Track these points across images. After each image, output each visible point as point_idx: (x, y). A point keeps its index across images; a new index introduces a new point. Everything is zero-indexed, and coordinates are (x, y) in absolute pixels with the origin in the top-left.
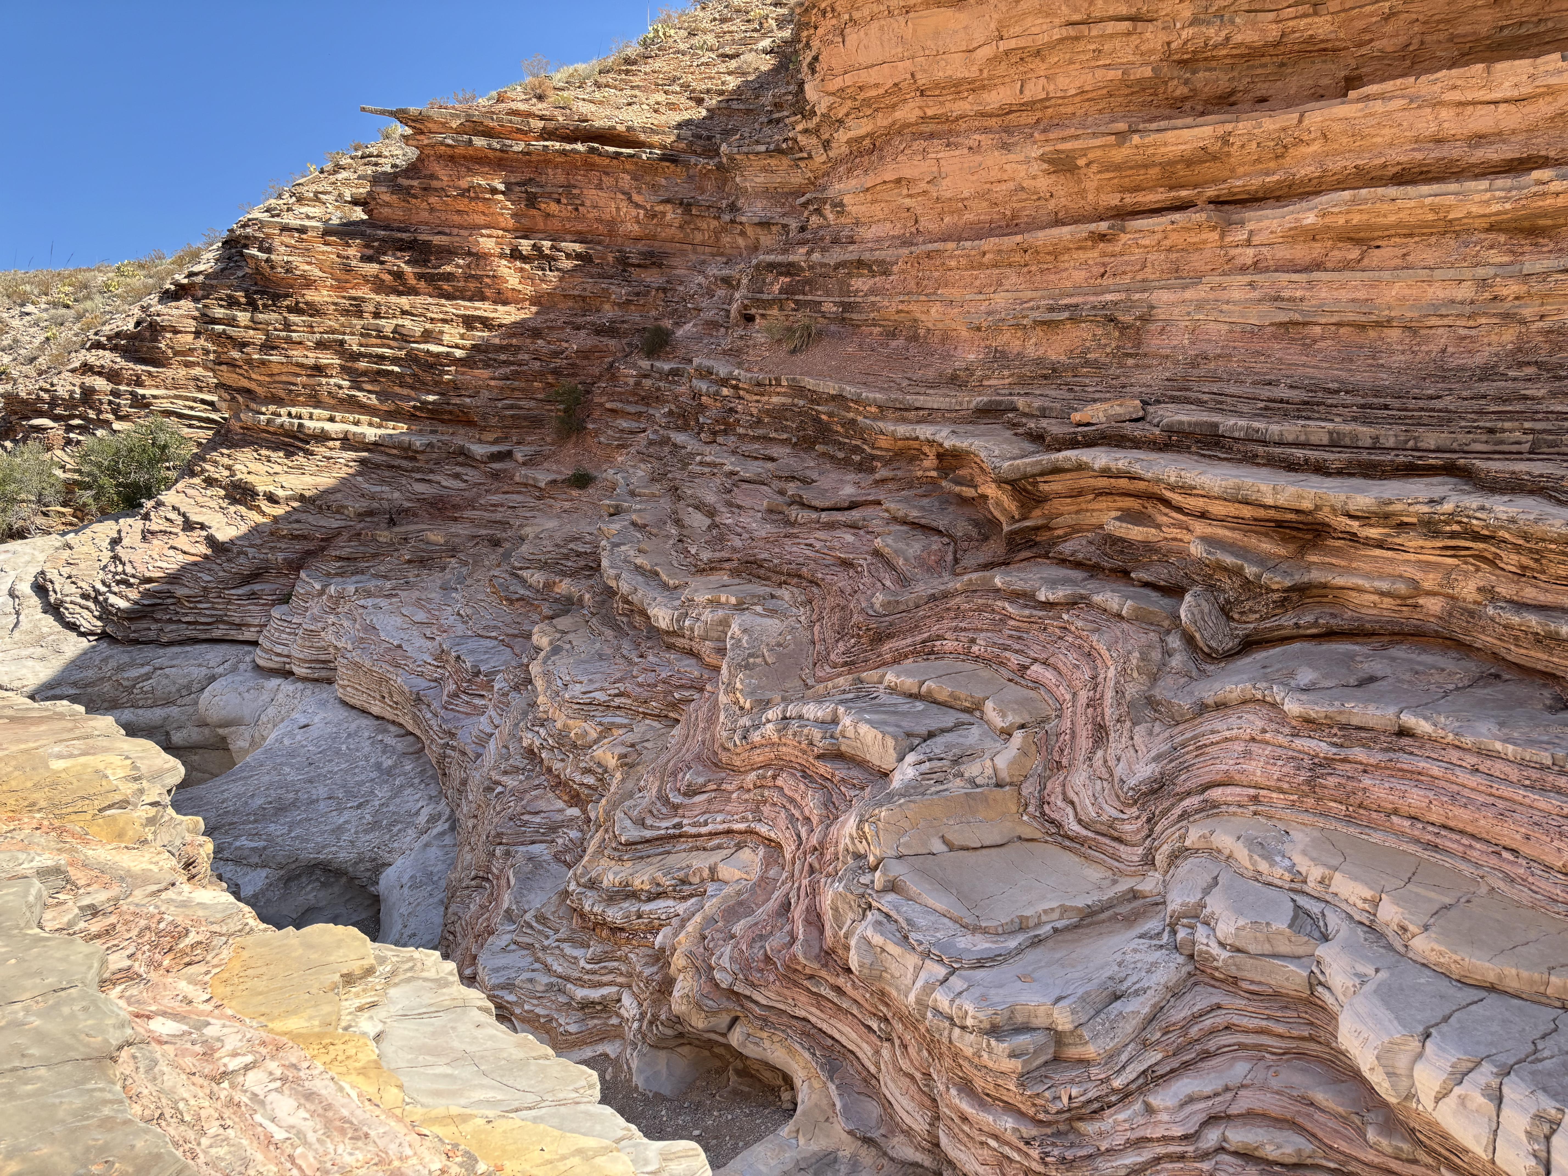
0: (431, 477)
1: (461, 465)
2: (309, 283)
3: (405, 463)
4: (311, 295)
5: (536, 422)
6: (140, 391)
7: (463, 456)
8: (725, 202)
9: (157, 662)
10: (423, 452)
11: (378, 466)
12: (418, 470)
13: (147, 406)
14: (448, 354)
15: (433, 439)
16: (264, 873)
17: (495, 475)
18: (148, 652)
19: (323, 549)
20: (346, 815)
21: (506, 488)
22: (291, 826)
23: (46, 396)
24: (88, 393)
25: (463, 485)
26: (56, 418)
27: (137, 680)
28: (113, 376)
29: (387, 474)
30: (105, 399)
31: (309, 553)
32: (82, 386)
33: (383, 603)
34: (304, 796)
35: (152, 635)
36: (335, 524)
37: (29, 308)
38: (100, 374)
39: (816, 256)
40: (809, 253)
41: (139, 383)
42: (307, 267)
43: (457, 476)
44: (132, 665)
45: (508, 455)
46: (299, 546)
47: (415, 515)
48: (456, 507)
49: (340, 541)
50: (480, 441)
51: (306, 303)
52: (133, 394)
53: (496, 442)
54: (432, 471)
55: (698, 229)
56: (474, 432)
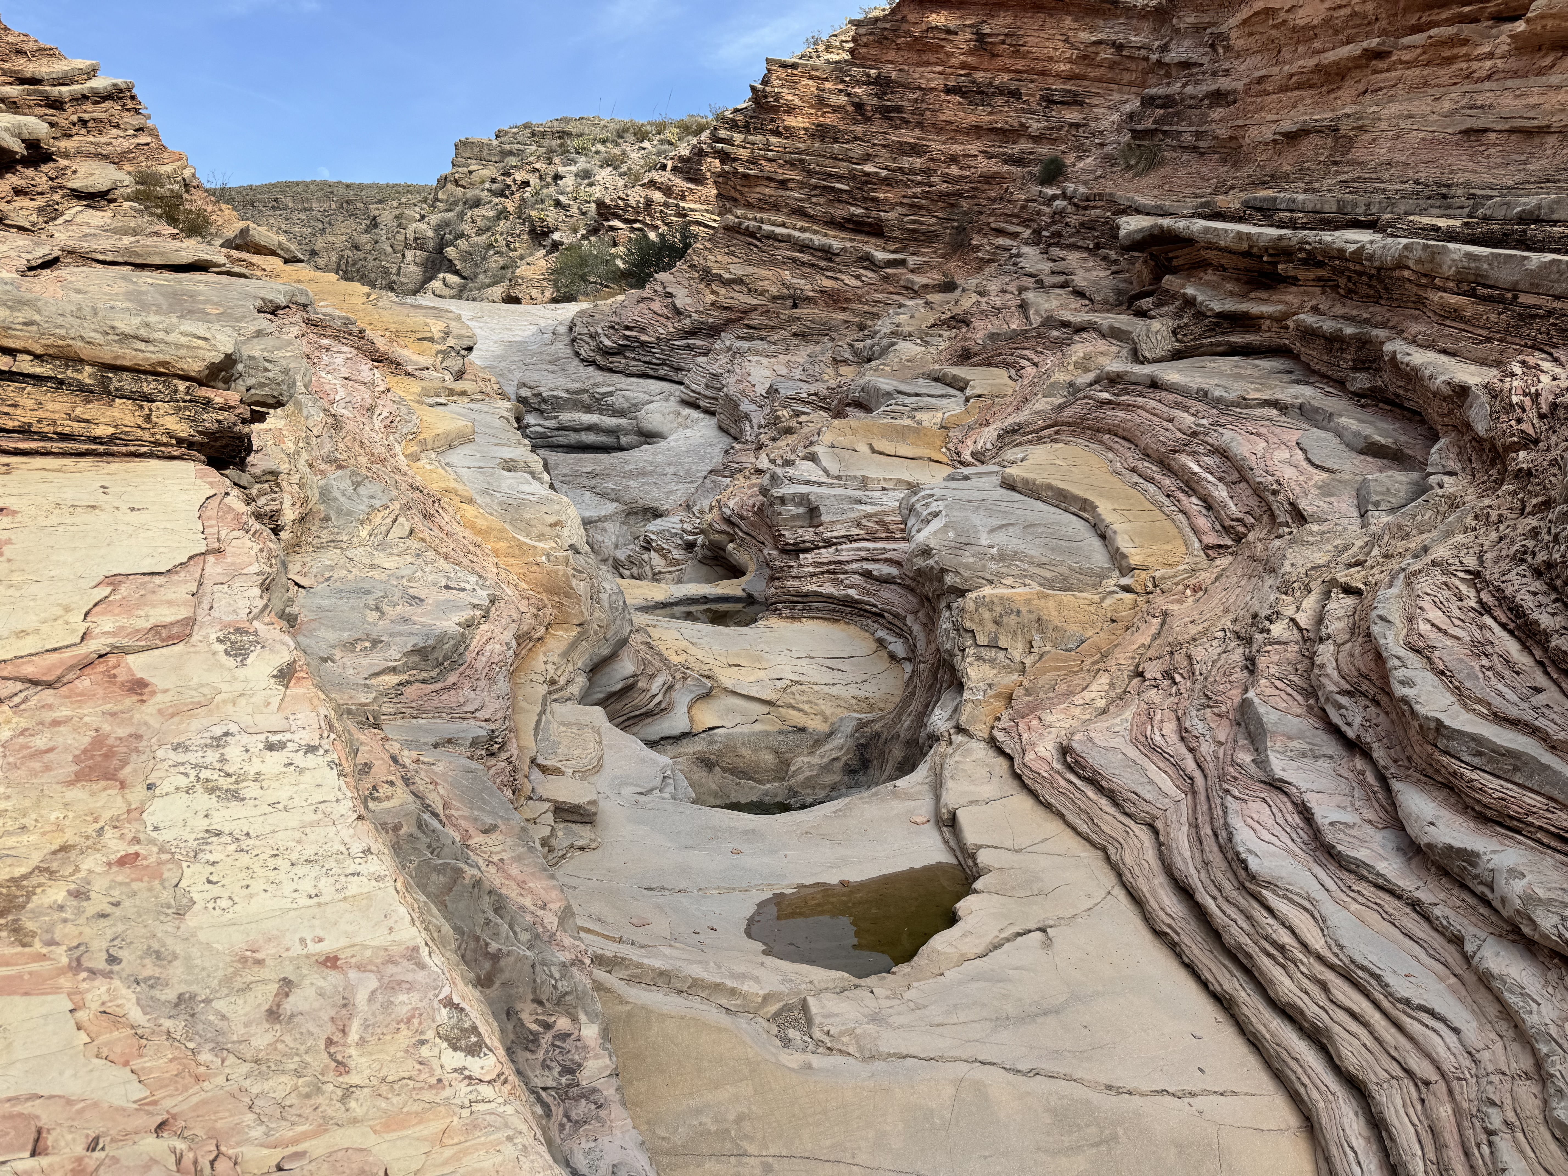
0: (839, 276)
1: (865, 268)
2: (790, 110)
3: (822, 263)
4: (791, 121)
5: (930, 238)
6: (682, 204)
7: (867, 261)
8: (1157, 43)
9: (619, 386)
10: (837, 255)
11: (803, 264)
12: (831, 270)
13: (685, 216)
14: (877, 173)
15: (848, 244)
16: (615, 505)
17: (886, 279)
18: (616, 378)
19: (741, 319)
20: (680, 486)
21: (891, 289)
22: (643, 485)
23: (621, 203)
24: (649, 203)
25: (859, 284)
26: (626, 221)
27: (604, 395)
28: (668, 191)
29: (808, 270)
30: (658, 208)
31: (730, 321)
32: (646, 197)
33: (764, 360)
34: (659, 470)
35: (621, 367)
36: (755, 302)
37: (646, 144)
38: (659, 189)
39: (1189, 89)
40: (1184, 86)
41: (683, 198)
42: (791, 97)
43: (858, 277)
44: (604, 384)
45: (902, 263)
46: (726, 315)
47: (815, 303)
48: (847, 300)
49: (753, 315)
50: (884, 249)
51: (785, 127)
52: (677, 206)
53: (893, 252)
54: (840, 271)
55: (1127, 70)
56: (880, 242)
